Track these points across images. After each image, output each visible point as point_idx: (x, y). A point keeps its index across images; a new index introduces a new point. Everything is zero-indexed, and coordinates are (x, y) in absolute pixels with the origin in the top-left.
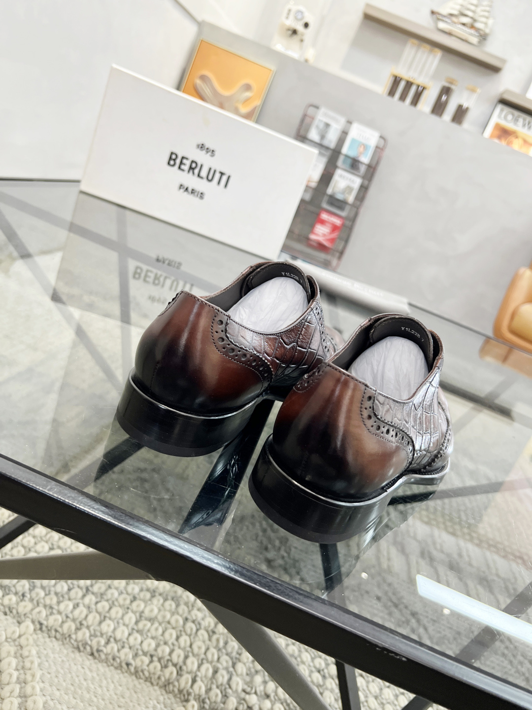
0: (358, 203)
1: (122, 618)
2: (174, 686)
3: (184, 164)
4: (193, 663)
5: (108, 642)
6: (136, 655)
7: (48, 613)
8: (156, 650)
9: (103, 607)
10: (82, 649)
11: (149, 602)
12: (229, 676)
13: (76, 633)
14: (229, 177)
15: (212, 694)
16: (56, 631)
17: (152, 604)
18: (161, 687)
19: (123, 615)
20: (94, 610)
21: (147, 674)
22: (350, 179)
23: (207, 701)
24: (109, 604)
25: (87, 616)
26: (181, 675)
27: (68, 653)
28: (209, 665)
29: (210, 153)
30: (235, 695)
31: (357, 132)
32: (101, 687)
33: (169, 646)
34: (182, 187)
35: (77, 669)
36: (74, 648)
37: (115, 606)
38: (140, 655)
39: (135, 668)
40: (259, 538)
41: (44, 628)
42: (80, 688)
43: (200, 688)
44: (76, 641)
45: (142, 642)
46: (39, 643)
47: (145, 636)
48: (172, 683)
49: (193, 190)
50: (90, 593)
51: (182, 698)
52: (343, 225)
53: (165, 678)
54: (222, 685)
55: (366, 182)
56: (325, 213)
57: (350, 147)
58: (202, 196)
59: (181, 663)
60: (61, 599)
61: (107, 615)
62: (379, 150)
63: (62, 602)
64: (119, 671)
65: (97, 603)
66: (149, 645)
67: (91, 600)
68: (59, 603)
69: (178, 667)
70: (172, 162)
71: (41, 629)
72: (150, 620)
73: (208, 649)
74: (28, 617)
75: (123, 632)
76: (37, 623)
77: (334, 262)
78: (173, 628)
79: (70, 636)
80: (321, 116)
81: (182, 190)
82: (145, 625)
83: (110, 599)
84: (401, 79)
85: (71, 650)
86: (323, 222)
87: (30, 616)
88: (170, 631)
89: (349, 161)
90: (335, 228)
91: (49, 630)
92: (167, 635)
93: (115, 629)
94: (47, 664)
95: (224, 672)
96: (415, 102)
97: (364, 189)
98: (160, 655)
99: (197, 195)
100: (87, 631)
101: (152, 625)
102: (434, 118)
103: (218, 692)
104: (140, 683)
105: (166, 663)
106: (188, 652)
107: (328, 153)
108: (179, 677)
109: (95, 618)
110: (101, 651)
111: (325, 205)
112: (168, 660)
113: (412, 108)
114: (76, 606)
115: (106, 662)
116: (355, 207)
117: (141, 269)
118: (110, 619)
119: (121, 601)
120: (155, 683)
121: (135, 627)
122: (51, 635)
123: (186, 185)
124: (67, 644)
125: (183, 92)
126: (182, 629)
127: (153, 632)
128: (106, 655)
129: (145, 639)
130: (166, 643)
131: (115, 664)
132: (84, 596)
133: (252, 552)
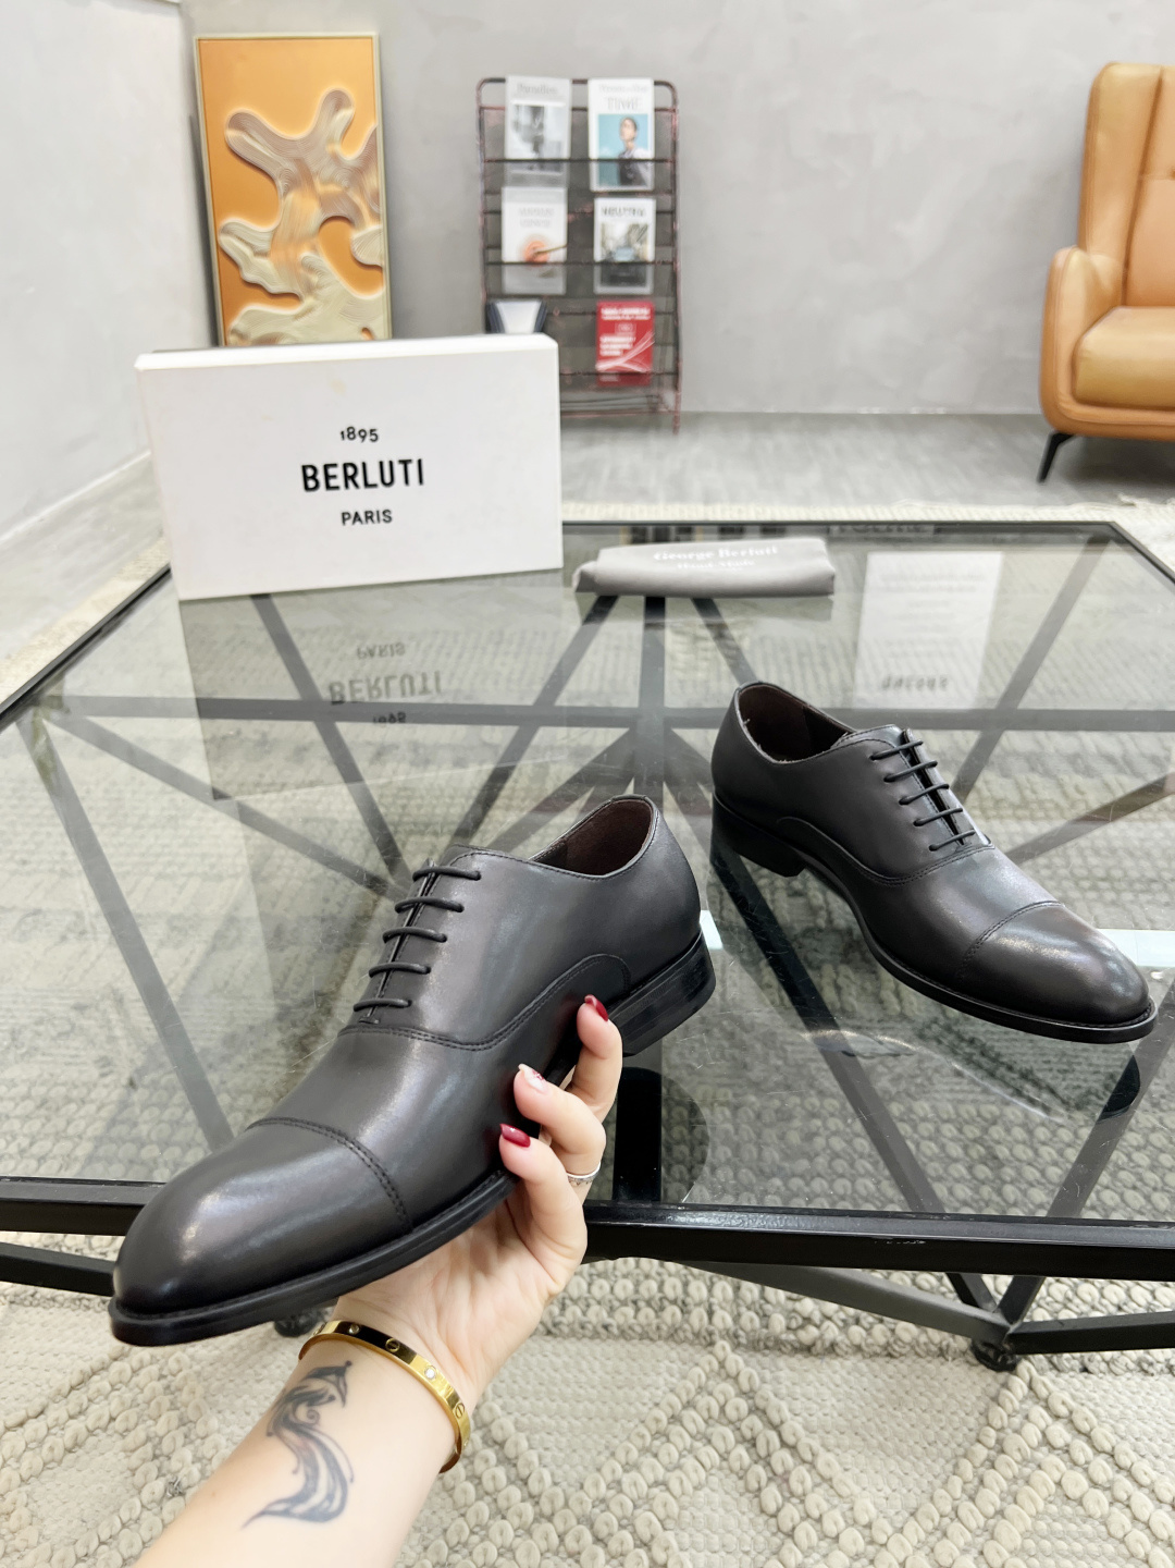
0: (667, 252)
2: (684, 1331)
3: (334, 477)
4: (699, 1289)
5: (563, 1307)
6: (611, 1310)
8: (637, 1291)
14: (420, 462)
15: (744, 1320)
18: (666, 1339)
21: (638, 1329)
22: (632, 210)
23: (741, 1333)
26: (689, 1312)
30: (779, 1309)
31: (603, 98)
32: (581, 1371)
34: (346, 517)
38: (617, 1308)
39: (619, 1327)
42: (555, 1384)
43: (723, 1319)
45: (612, 1289)
48: (680, 1328)
49: (366, 513)
51: (703, 1342)
52: (654, 313)
53: (667, 1325)
54: (753, 1303)
55: (667, 199)
56: (609, 306)
57: (602, 143)
58: (387, 516)
62: (664, 114)
64: (598, 1341)
66: (625, 1288)
69: (680, 1303)
70: (311, 484)
77: (669, 397)
80: (516, 98)
81: (349, 522)
86: (611, 327)
89: (614, 169)
90: (640, 328)
97: (668, 217)
98: (646, 1296)
99: (379, 519)
103: (752, 1314)
104: (634, 1345)
105: (659, 1304)
107: (563, 173)
108: (686, 1316)
110: (560, 1323)
111: (600, 289)
112: (661, 1299)
115: (574, 1336)
116: (664, 263)
120: (655, 1337)
123: (351, 510)
128: (569, 1325)
130: (647, 1277)
131: (588, 1333)
133: (725, 1080)
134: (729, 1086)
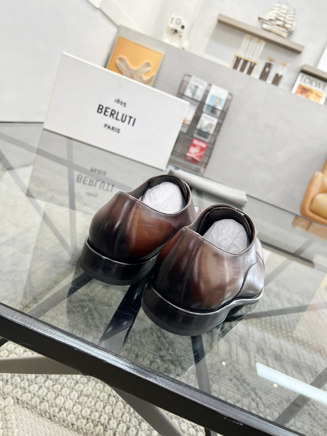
0: (216, 134)
1: (69, 395)
3: (108, 112)
4: (114, 423)
5: (60, 410)
6: (78, 418)
7: (23, 392)
8: (90, 415)
9: (57, 388)
10: (43, 415)
11: (86, 385)
12: (137, 431)
13: (40, 405)
14: (135, 119)
16: (27, 404)
17: (88, 385)
19: (70, 393)
20: (52, 390)
21: (84, 430)
22: (211, 120)
24: (61, 386)
25: (47, 394)
27: (35, 418)
28: (124, 424)
29: (123, 105)
31: (215, 91)
33: (99, 413)
34: (106, 126)
35: (41, 428)
36: (39, 414)
37: (65, 387)
38: (80, 419)
39: (77, 427)
40: (156, 343)
41: (20, 402)
44: (40, 410)
45: (82, 410)
46: (16, 412)
47: (84, 406)
49: (113, 127)
50: (49, 379)
52: (207, 147)
53: (96, 433)
55: (221, 121)
56: (196, 140)
57: (211, 100)
58: (118, 131)
59: (106, 424)
60: (31, 383)
61: (60, 393)
62: (228, 101)
63: (32, 385)
64: (67, 429)
65: (53, 385)
66: (86, 412)
67: (49, 384)
68: (29, 386)
69: (104, 426)
70: (100, 111)
71: (18, 403)
72: (87, 396)
73: (123, 414)
74: (10, 395)
75: (70, 404)
76: (15, 399)
77: (202, 170)
78: (101, 401)
79: (36, 406)
80: (193, 81)
81: (106, 128)
82: (83, 399)
83: (62, 383)
84: (241, 59)
85: (37, 415)
86: (194, 146)
87: (11, 394)
88: (99, 403)
89: (210, 108)
90: (202, 149)
91: (23, 403)
92: (97, 405)
93: (64, 402)
94: (21, 425)
95: (134, 429)
96: (250, 72)
97: (219, 125)
98: (93, 419)
99: (116, 131)
100: (47, 404)
101: (88, 399)
102: (261, 82)
105: (97, 423)
106: (111, 416)
107: (197, 104)
108: (105, 432)
109: (52, 395)
110: (56, 416)
111: (196, 135)
112: (98, 422)
113: (248, 76)
114: (40, 388)
115: (59, 424)
116: (214, 136)
117: (82, 176)
118: (61, 395)
119: (69, 384)
121: (78, 401)
122: (24, 407)
123: (109, 124)
124: (34, 412)
125: (108, 69)
126: (107, 402)
127: (89, 404)
128: (59, 418)
129: (84, 408)
130: (96, 411)
131: (65, 424)
132: (45, 381)
133: (152, 351)
134: (153, 354)
